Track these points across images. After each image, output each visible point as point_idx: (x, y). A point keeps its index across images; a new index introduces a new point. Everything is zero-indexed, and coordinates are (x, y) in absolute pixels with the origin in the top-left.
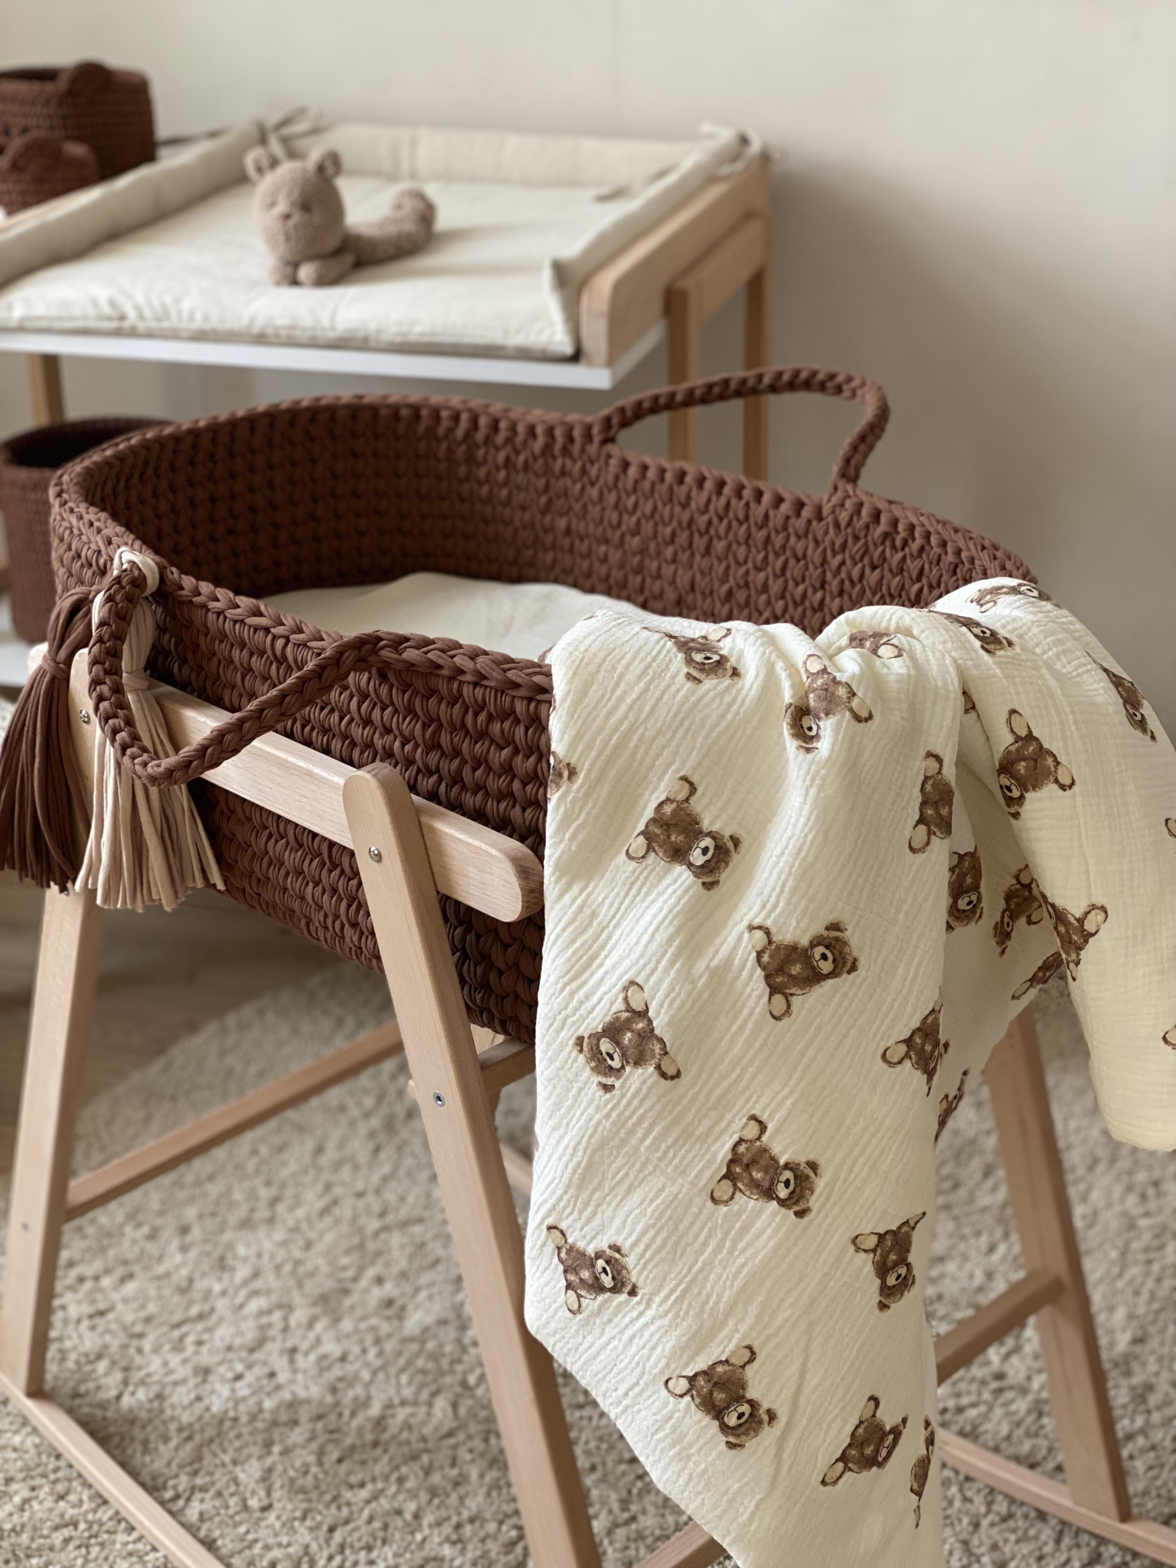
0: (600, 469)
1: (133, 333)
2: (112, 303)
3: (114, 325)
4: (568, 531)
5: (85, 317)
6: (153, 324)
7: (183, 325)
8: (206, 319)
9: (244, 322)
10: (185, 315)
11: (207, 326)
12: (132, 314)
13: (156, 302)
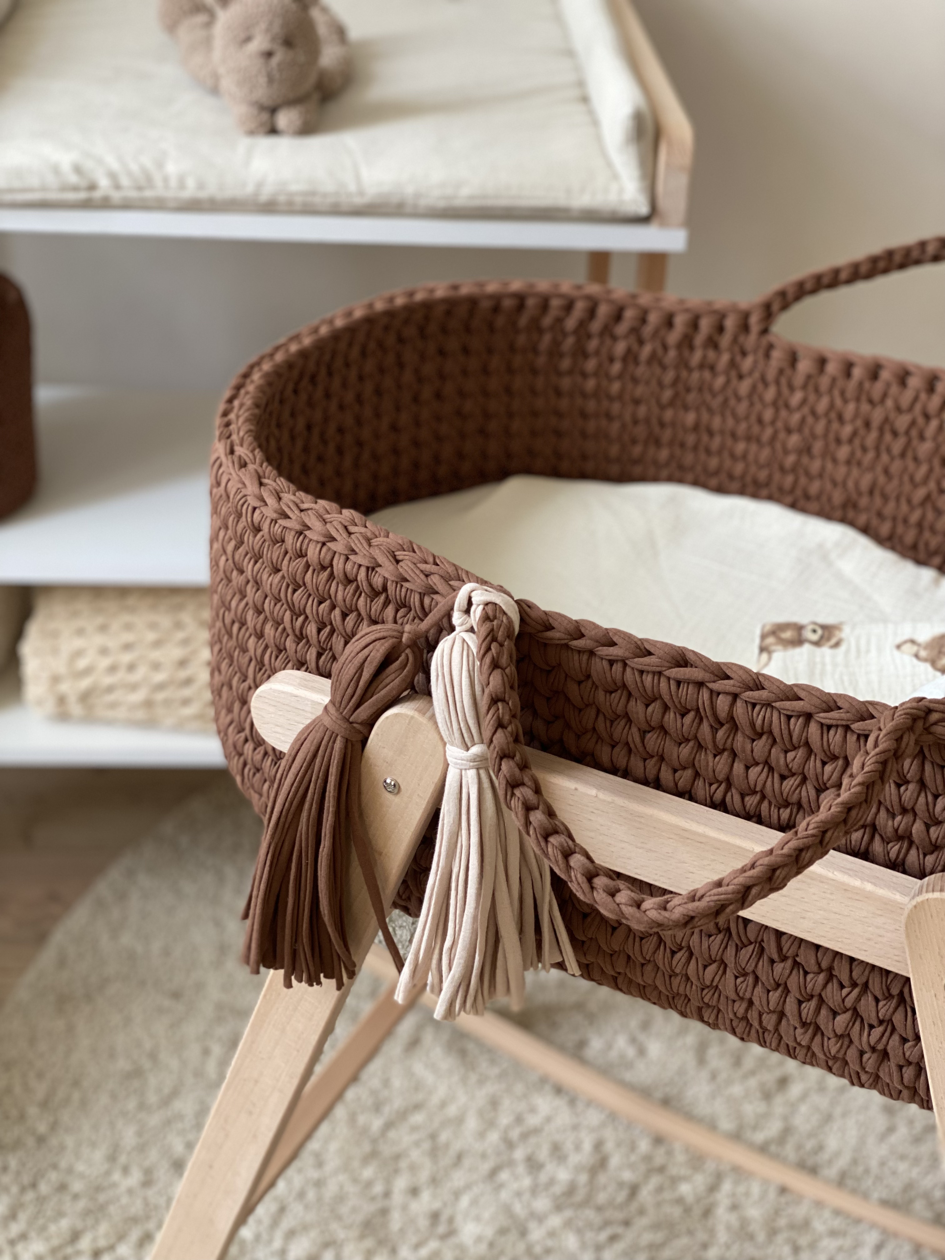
0: (755, 362)
1: (105, 204)
2: (78, 169)
3: (82, 195)
4: (696, 428)
5: (44, 189)
6: (133, 194)
7: (171, 193)
8: (201, 186)
9: (250, 189)
10: (173, 183)
11: (203, 195)
12: (104, 183)
13: (134, 167)
